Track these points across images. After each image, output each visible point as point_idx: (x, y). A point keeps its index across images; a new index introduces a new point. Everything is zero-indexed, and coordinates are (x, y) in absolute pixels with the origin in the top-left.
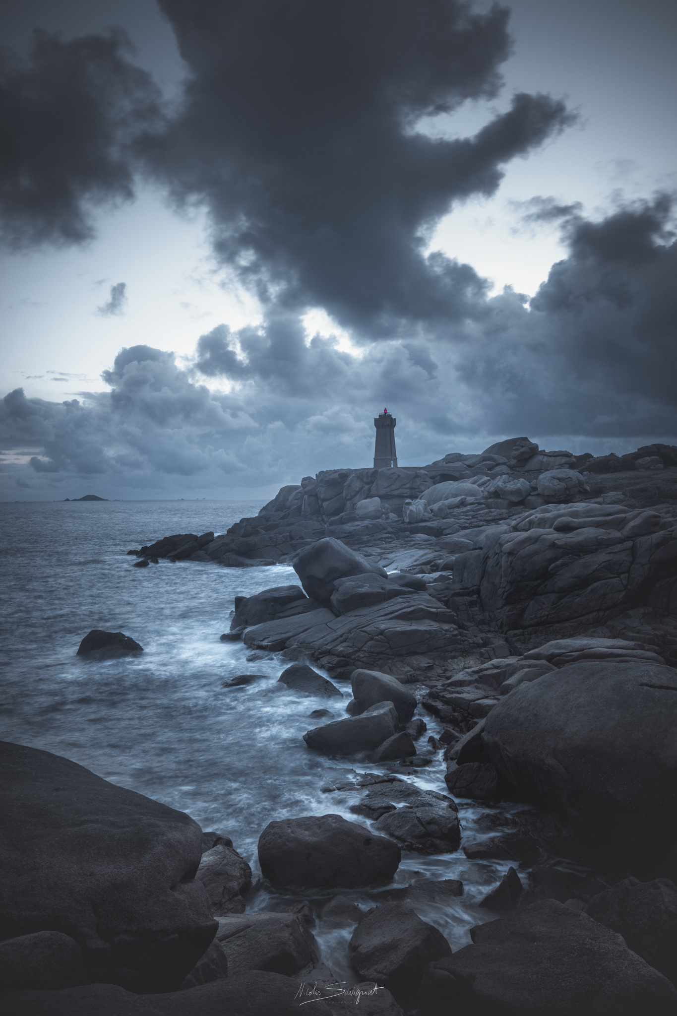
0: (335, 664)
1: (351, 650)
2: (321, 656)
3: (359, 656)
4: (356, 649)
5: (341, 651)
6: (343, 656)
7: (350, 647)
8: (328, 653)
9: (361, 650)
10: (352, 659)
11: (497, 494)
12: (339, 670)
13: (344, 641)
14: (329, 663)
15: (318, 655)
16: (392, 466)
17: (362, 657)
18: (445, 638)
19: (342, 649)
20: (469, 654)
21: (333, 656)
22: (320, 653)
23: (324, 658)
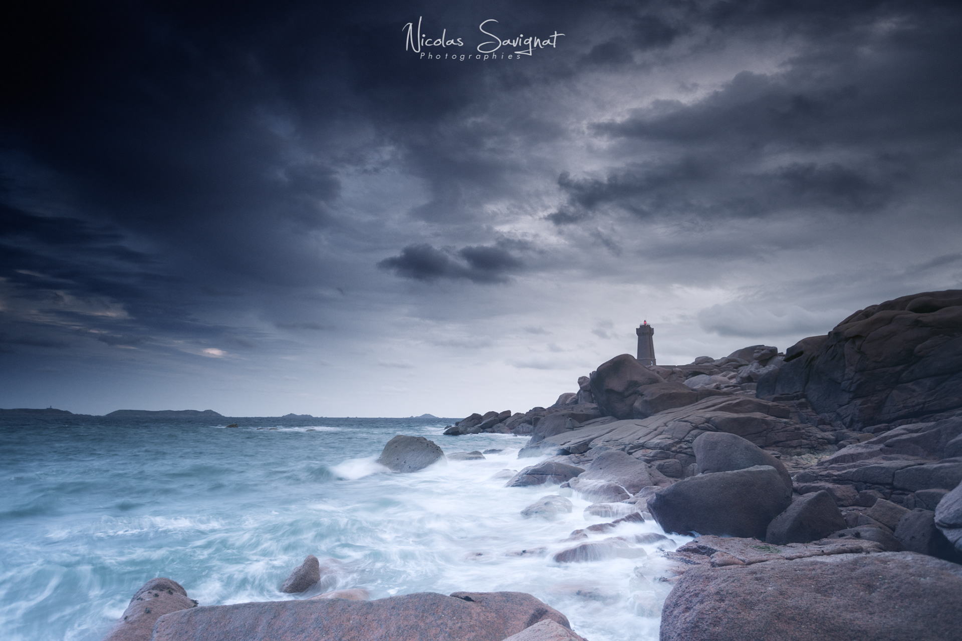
0: (652, 457)
1: (670, 441)
2: (633, 451)
3: (681, 447)
4: (677, 440)
5: (658, 444)
6: (661, 448)
7: (669, 438)
8: (642, 446)
9: (683, 440)
10: (673, 452)
11: (749, 379)
12: (658, 463)
13: (661, 433)
14: (644, 455)
15: (629, 450)
16: (652, 365)
17: (686, 449)
18: (786, 431)
19: (659, 441)
20: (818, 451)
21: (647, 450)
22: (632, 448)
23: (636, 452)
